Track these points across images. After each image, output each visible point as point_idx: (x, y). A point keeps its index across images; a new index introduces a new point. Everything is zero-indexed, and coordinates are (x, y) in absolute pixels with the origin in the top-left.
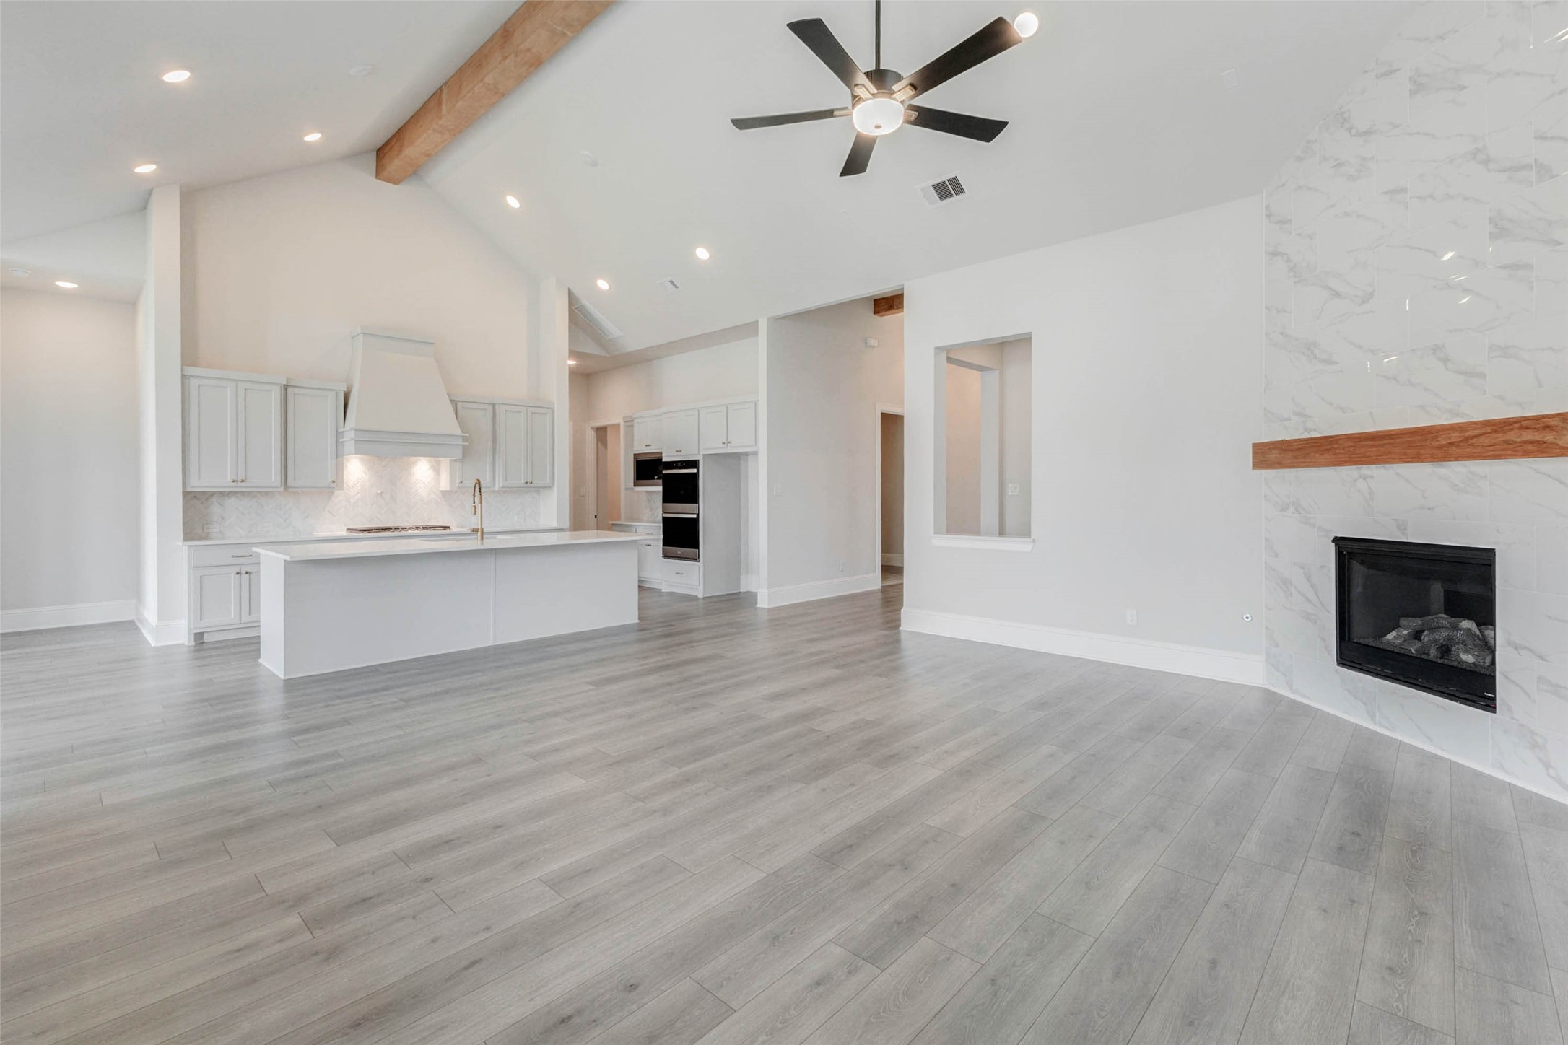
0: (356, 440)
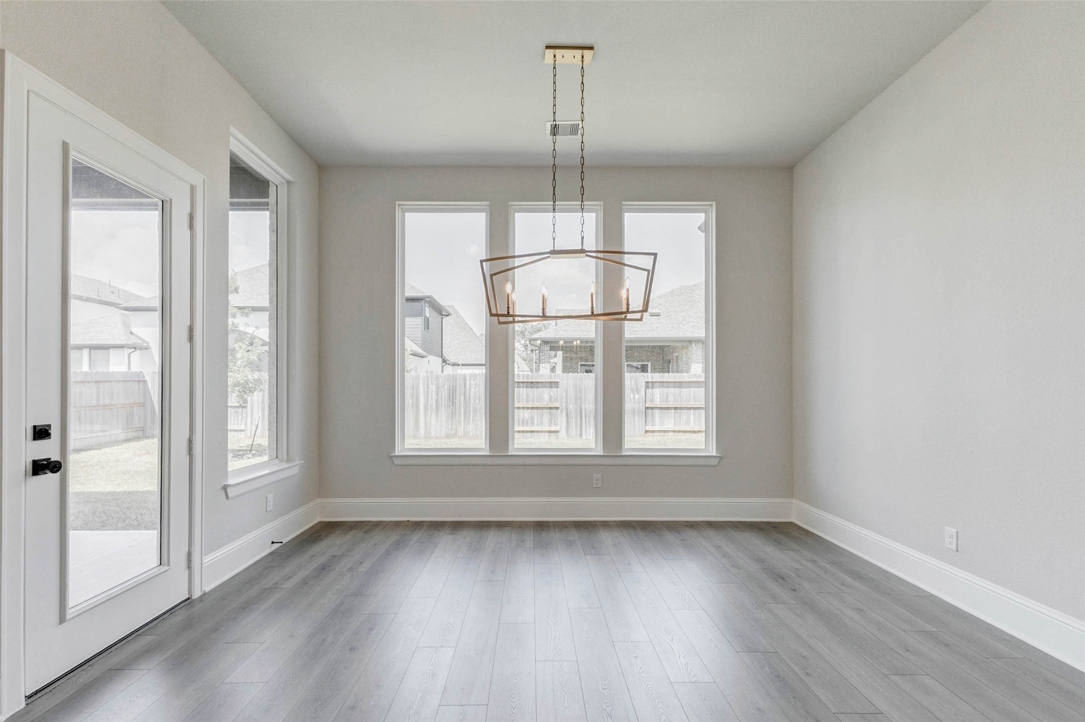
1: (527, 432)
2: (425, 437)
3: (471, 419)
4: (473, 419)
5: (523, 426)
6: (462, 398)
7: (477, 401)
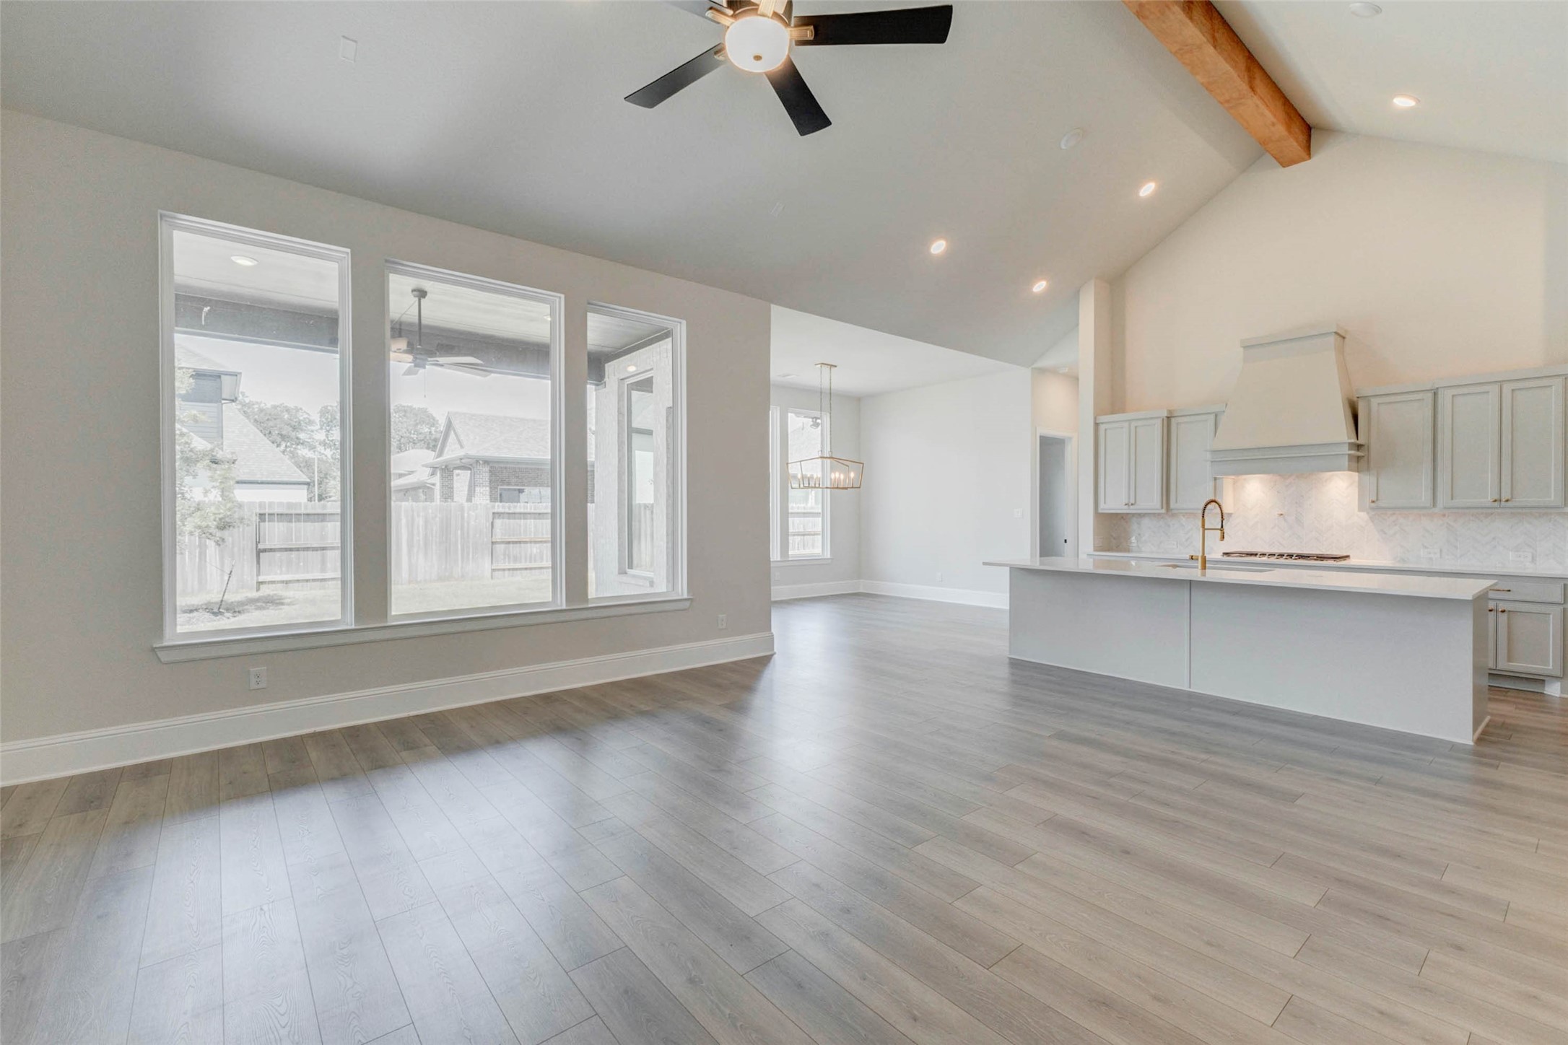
0: (1212, 462)
1: (535, 568)
2: (410, 582)
3: (471, 556)
4: (473, 558)
5: (530, 562)
6: (459, 532)
7: (478, 535)
